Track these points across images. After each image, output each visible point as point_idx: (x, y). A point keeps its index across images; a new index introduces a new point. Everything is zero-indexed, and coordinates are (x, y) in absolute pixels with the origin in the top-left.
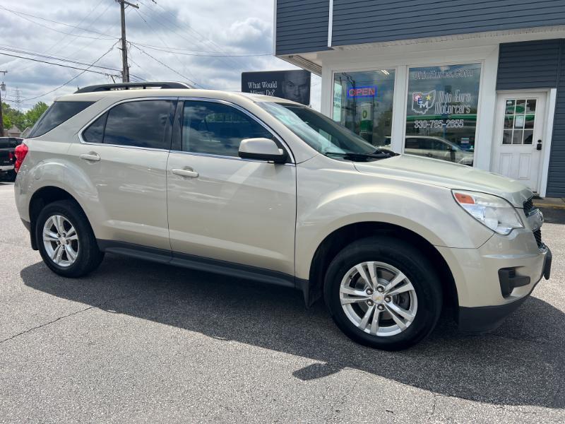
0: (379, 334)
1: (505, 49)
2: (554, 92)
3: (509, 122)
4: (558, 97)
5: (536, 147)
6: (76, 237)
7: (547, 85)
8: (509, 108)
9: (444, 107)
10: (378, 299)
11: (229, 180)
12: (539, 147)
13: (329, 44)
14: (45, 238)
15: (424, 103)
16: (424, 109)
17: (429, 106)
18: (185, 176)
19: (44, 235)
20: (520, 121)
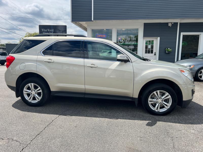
0: (160, 111)
1: (145, 25)
2: (159, 38)
3: (146, 47)
4: (160, 40)
5: (154, 54)
6: (41, 91)
7: (157, 36)
8: (146, 43)
9: (128, 42)
10: (160, 101)
11: (109, 68)
12: (155, 54)
13: (92, 20)
14: (24, 92)
15: (122, 40)
16: (122, 42)
17: (123, 41)
18: (91, 67)
19: (24, 91)
20: (149, 47)
